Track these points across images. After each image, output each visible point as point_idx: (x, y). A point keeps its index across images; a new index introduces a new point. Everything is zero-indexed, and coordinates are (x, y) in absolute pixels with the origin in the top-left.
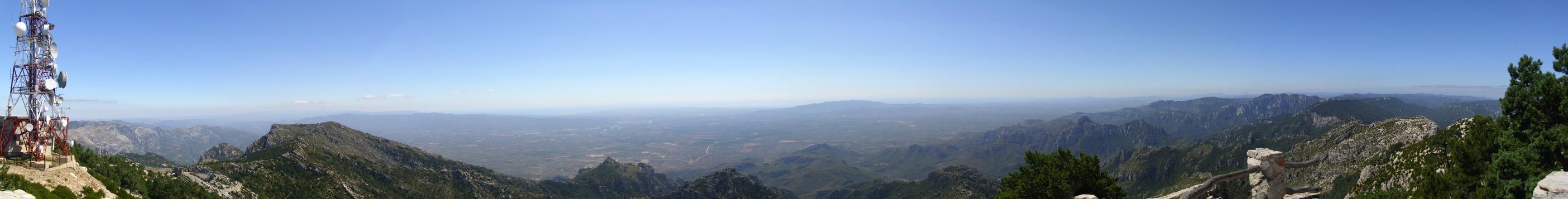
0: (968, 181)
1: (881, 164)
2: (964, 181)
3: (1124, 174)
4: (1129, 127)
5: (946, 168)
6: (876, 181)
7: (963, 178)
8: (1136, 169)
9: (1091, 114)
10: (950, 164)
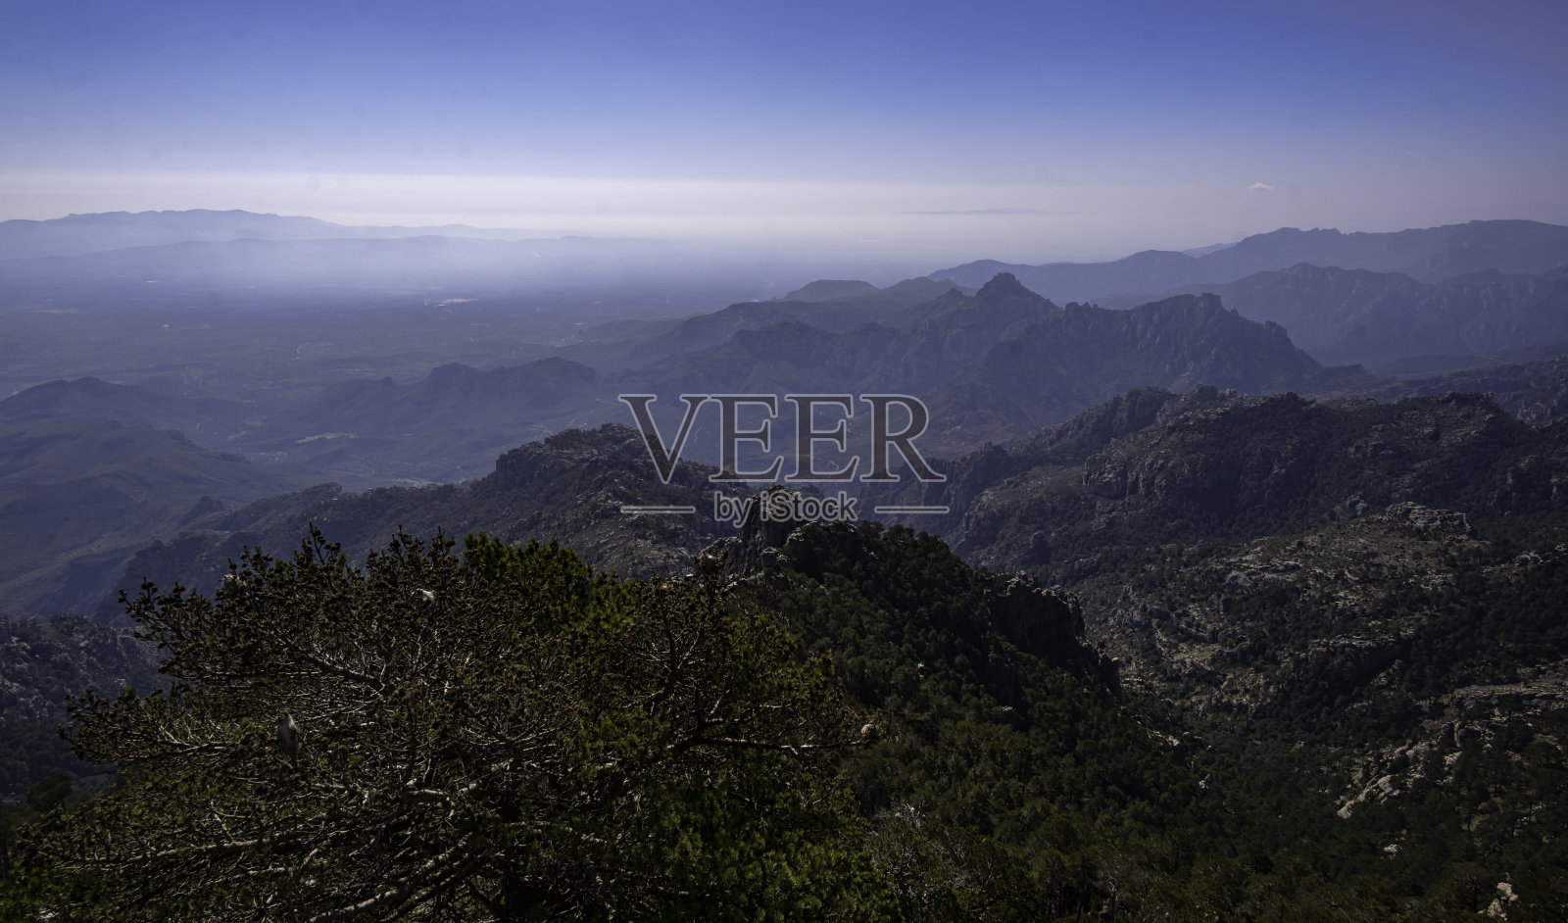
0: (627, 473)
1: (329, 436)
2: (618, 476)
3: (1123, 475)
4: (1156, 317)
5: (555, 437)
6: (314, 492)
7: (611, 467)
8: (1167, 459)
9: (1024, 268)
10: (571, 424)
